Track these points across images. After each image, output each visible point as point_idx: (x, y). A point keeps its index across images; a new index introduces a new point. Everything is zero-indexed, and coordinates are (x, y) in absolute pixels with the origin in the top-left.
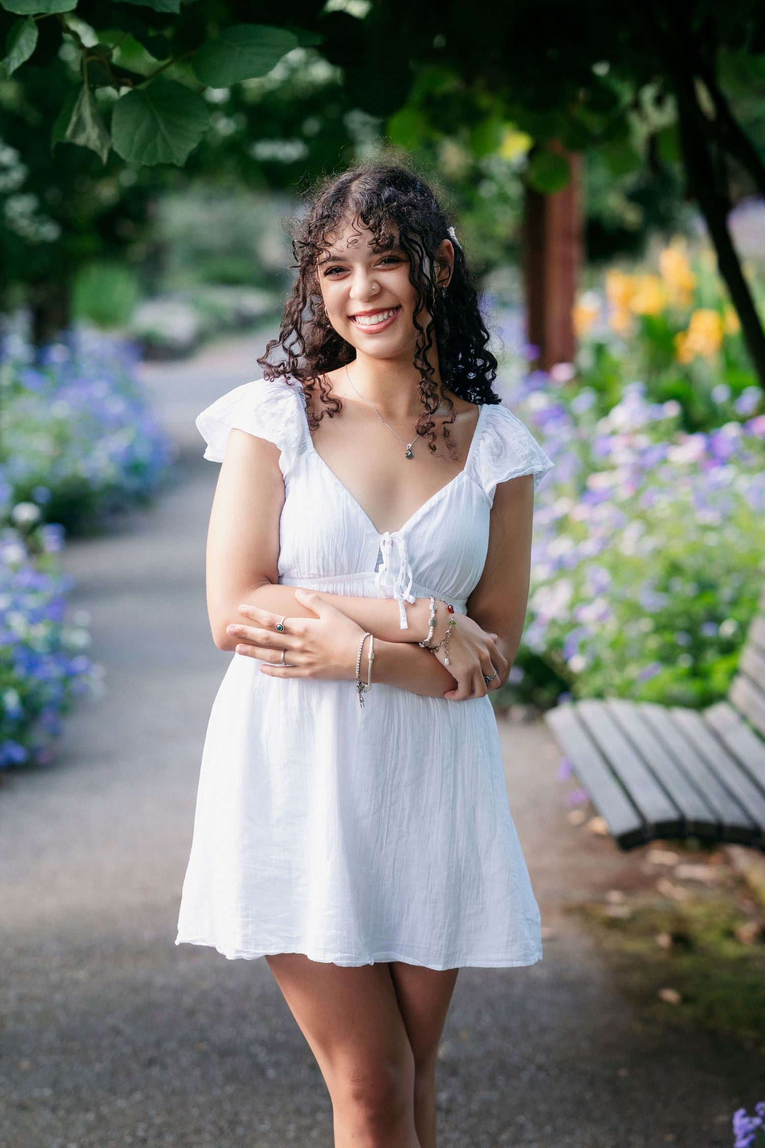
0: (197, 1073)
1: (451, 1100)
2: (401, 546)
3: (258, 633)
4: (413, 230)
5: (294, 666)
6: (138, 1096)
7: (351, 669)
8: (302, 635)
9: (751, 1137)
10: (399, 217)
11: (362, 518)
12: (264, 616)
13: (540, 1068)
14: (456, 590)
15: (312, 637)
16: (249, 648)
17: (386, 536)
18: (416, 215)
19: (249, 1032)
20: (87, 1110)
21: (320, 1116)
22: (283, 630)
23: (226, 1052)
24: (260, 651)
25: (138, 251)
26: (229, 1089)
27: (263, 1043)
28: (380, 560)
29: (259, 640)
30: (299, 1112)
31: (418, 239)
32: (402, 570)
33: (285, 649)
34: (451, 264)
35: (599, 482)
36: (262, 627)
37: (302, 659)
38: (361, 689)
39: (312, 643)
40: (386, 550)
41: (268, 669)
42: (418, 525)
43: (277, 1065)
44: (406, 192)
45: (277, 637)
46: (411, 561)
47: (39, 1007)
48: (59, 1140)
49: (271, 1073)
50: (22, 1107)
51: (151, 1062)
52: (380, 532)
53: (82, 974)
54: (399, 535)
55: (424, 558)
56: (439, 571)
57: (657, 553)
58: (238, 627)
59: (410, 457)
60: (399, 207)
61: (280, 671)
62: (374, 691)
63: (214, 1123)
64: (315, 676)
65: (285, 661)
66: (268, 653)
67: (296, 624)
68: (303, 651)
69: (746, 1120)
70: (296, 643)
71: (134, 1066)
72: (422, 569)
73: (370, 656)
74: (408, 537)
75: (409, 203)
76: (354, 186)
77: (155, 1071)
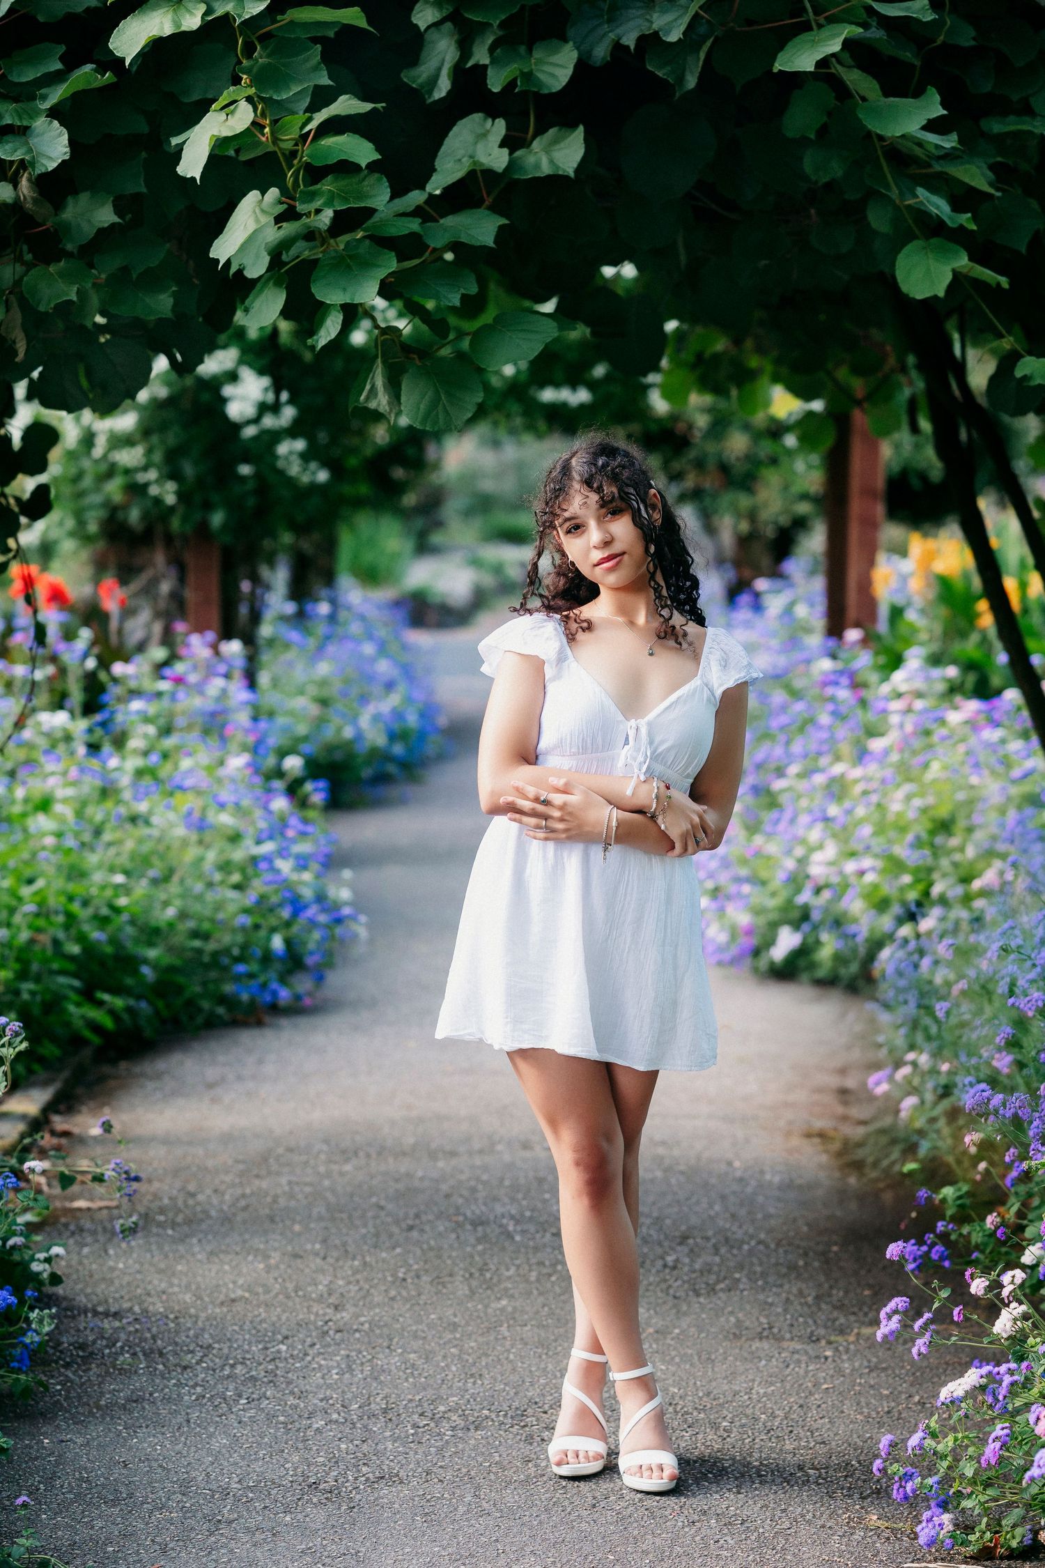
0: (453, 1236)
1: (677, 1260)
2: (644, 731)
3: (526, 805)
4: (628, 485)
5: (553, 831)
6: (398, 1250)
7: (601, 834)
8: (562, 808)
9: (919, 1261)
10: (615, 478)
11: (613, 708)
12: (531, 791)
13: (760, 1242)
14: (687, 768)
15: (570, 809)
16: (517, 816)
17: (633, 723)
18: (626, 473)
19: (499, 1209)
20: (354, 1258)
21: (559, 1267)
22: (546, 803)
23: (477, 1223)
24: (526, 819)
25: (410, 499)
26: (480, 1248)
27: (512, 1217)
28: (627, 742)
29: (526, 809)
30: (541, 1264)
31: (632, 491)
32: (643, 749)
33: (546, 817)
34: (660, 506)
35: (876, 745)
36: (527, 798)
37: (560, 826)
38: (605, 850)
39: (570, 814)
40: (632, 734)
41: (531, 833)
42: (659, 715)
43: (523, 1232)
44: (615, 459)
45: (540, 808)
46: (651, 743)
47: (308, 1189)
48: (329, 1278)
49: (518, 1238)
50: (296, 1256)
51: (411, 1228)
52: (628, 719)
53: (348, 1168)
54: (643, 723)
55: (662, 742)
56: (673, 753)
57: (924, 810)
58: (510, 799)
59: (651, 654)
60: (613, 470)
61: (542, 835)
62: (615, 850)
63: (466, 1270)
64: (569, 838)
65: (546, 827)
66: (533, 821)
67: (558, 799)
68: (562, 820)
69: (915, 1248)
70: (557, 814)
71: (395, 1230)
72: (660, 750)
73: (614, 824)
74: (649, 724)
75: (619, 466)
76: (574, 462)
77: (415, 1234)
